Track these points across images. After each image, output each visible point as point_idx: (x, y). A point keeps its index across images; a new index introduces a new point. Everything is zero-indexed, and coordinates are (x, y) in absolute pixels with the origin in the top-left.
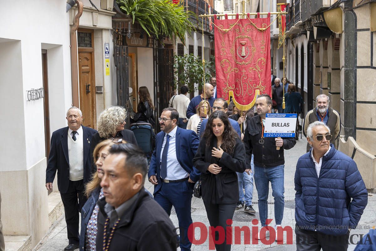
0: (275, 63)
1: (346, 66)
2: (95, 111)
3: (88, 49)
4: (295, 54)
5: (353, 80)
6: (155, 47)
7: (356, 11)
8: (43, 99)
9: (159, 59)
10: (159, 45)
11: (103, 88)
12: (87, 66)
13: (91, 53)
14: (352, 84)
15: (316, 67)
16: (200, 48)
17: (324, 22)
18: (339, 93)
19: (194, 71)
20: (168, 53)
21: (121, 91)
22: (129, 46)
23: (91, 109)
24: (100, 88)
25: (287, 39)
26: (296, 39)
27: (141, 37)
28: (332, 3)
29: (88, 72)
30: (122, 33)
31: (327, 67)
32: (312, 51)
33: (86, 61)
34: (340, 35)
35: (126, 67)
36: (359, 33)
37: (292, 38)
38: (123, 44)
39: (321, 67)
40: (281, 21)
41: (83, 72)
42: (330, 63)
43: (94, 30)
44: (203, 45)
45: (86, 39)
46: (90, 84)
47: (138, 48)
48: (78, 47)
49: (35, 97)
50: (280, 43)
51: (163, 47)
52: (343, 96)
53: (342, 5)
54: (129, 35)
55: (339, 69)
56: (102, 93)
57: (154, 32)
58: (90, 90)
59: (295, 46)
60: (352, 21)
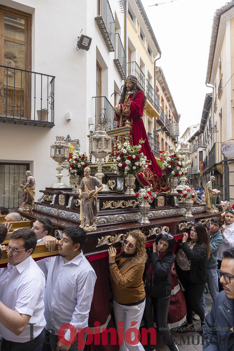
1: (225, 185)
4: (206, 179)
5: (228, 191)
7: (228, 165)
14: (227, 192)
15: (214, 185)
17: (216, 169)
18: (223, 195)
25: (203, 174)
26: (207, 174)
28: (220, 162)
31: (218, 185)
34: (223, 174)
36: (229, 173)
37: (205, 173)
39: (216, 185)
40: (201, 168)
42: (219, 184)
50: (201, 176)
52: (224, 196)
53: (223, 163)
55: (222, 186)
60: (227, 169)
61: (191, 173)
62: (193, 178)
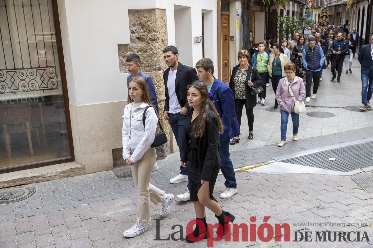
0: (343, 21)
2: (229, 51)
3: (227, 13)
4: (357, 14)
6: (266, 11)
8: (202, 42)
9: (268, 19)
10: (269, 10)
11: (234, 37)
12: (226, 23)
13: (228, 16)
16: (293, 12)
19: (290, 26)
20: (274, 15)
21: (246, 39)
22: (251, 11)
23: (227, 50)
24: (233, 37)
25: (352, 4)
26: (359, 4)
27: (258, 5)
29: (226, 27)
30: (247, 2)
32: (372, 11)
33: (225, 20)
35: (249, 23)
37: (356, 3)
38: (247, 10)
41: (223, 27)
43: (231, 2)
44: (296, 10)
45: (226, 7)
46: (227, 34)
47: (256, 12)
48: (222, 11)
49: (198, 42)
50: (348, 7)
51: (271, 11)
54: (251, 4)
56: (234, 40)
57: (267, 1)
58: (227, 38)
59: (358, 9)
61: (330, 3)
62: (333, 13)
